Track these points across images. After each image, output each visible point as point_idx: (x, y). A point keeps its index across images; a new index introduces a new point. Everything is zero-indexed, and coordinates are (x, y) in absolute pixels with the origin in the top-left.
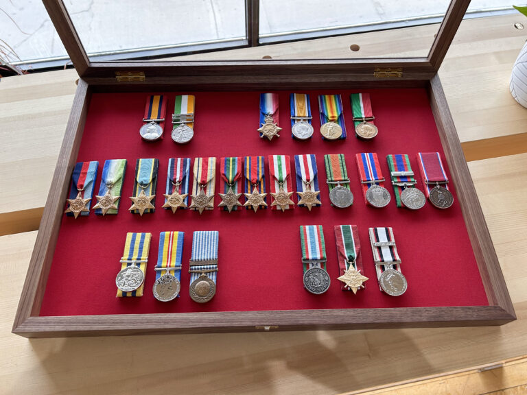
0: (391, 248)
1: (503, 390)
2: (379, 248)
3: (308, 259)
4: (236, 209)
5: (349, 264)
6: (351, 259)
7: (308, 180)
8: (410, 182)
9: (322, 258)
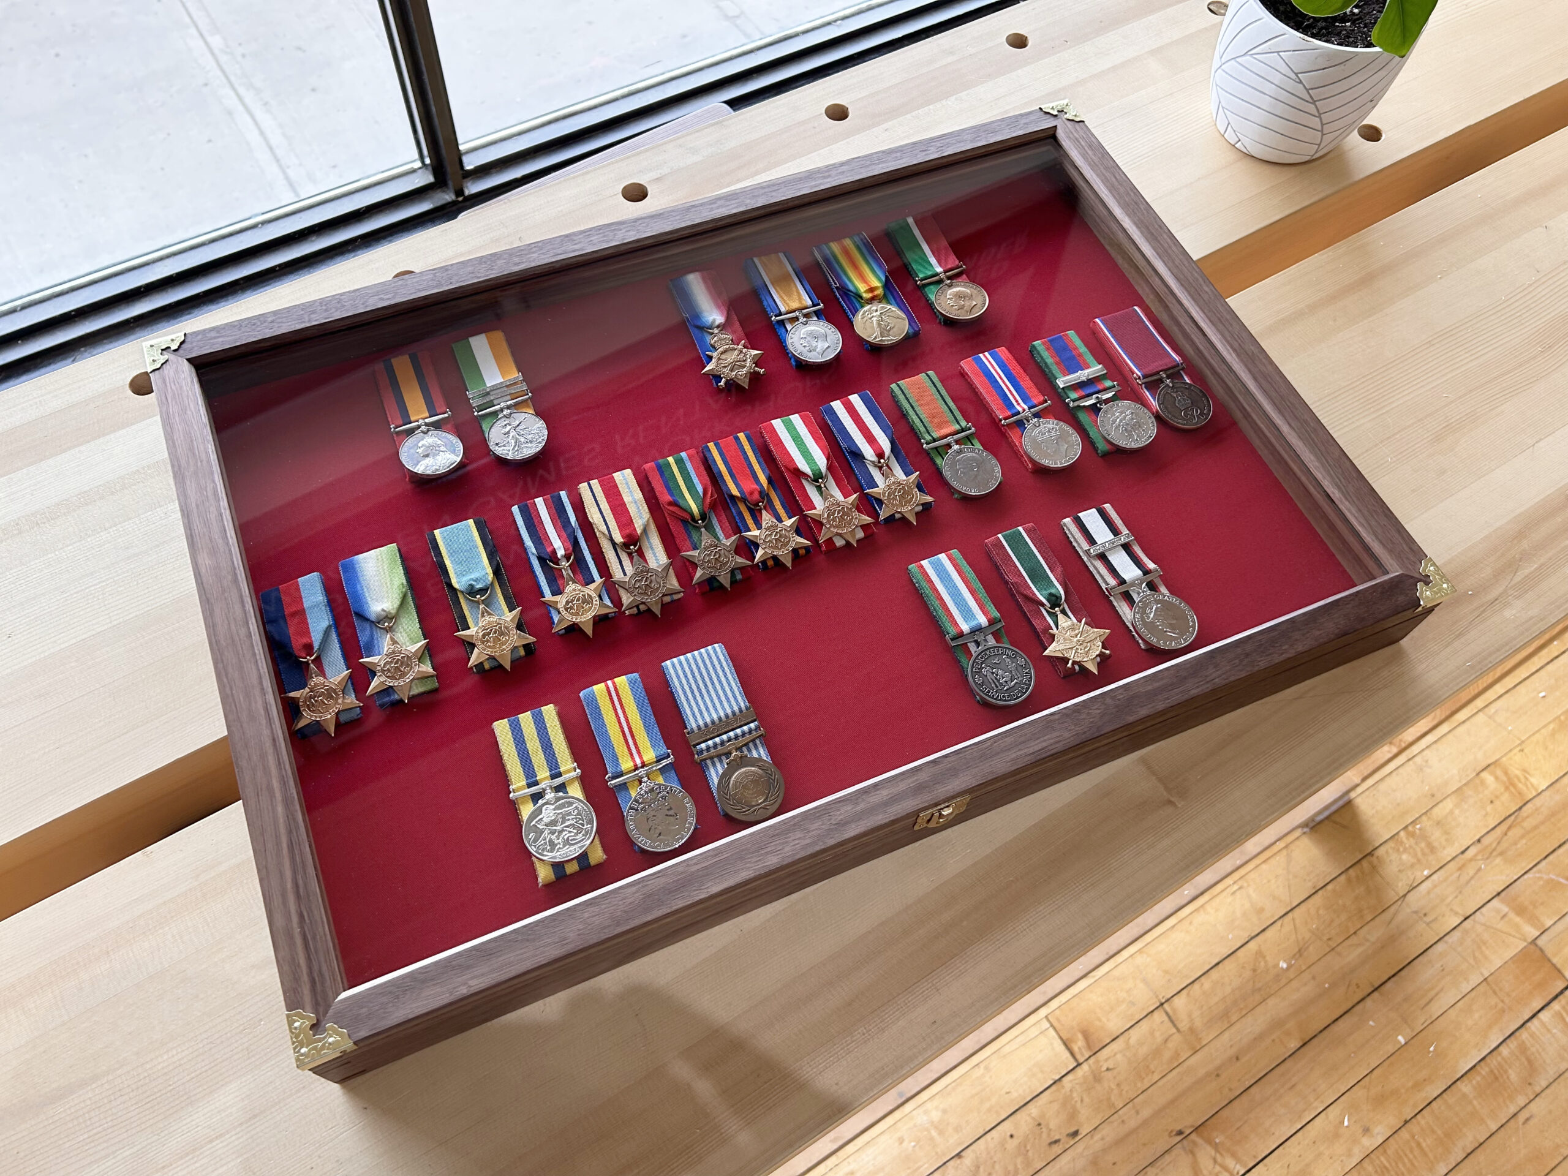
0: (1126, 547)
1: (1371, 854)
2: (1102, 557)
3: (961, 635)
4: (739, 577)
5: (1054, 616)
6: (1054, 601)
7: (880, 455)
8: (1106, 390)
9: (992, 622)
